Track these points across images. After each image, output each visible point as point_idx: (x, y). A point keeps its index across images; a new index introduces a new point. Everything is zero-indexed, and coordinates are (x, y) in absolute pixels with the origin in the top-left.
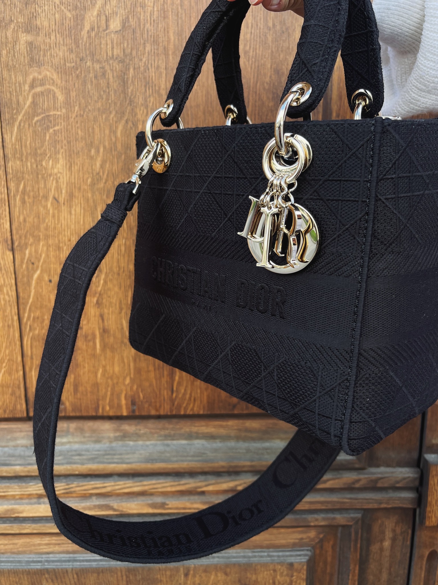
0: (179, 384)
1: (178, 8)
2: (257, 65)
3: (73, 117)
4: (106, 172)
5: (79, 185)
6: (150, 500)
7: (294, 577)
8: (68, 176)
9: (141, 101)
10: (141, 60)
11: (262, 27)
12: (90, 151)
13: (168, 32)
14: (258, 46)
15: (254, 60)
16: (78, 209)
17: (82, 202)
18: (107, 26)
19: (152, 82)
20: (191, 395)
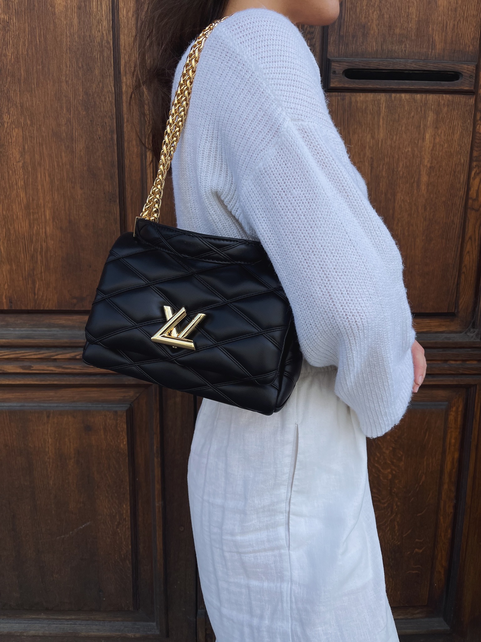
0: (39, 289)
1: (25, 56)
2: (74, 89)
6: (22, 364)
7: (118, 421)
9: (6, 110)
10: (5, 86)
11: (75, 67)
13: (20, 70)
14: (74, 78)
15: (72, 86)
19: (12, 99)
20: (46, 297)
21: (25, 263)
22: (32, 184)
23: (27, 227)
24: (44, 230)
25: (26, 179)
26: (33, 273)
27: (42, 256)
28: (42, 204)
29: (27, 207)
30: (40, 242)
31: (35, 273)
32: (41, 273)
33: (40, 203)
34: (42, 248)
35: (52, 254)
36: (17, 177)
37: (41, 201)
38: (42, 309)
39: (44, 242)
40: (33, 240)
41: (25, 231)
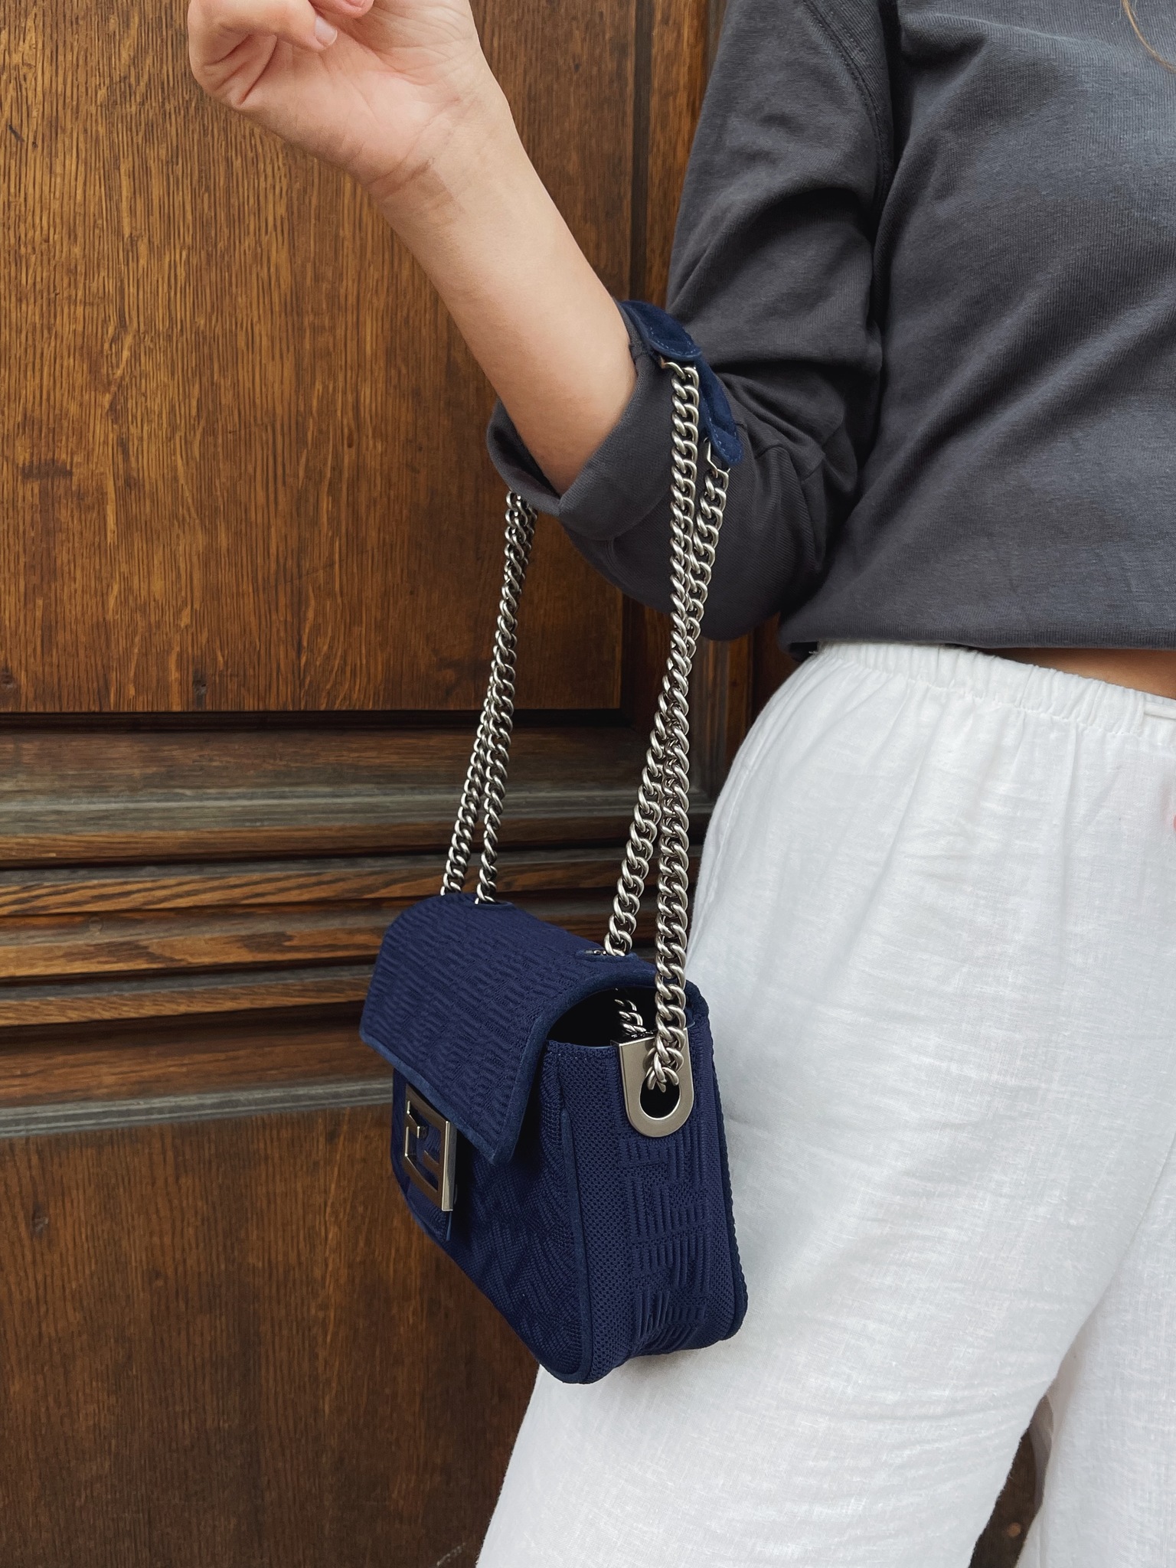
0: (316, 630)
5: (75, 103)
6: (245, 929)
8: (47, 75)
16: (71, 164)
20: (344, 658)
21: (269, 528)
22: (318, 218)
23: (286, 382)
24: (350, 398)
25: (295, 195)
26: (299, 566)
27: (336, 501)
28: (350, 297)
29: (294, 306)
30: (334, 446)
31: (306, 565)
32: (332, 565)
33: (342, 291)
34: (337, 468)
35: (376, 494)
36: (263, 184)
37: (349, 285)
38: (323, 708)
39: (350, 446)
40: (305, 435)
41: (277, 394)
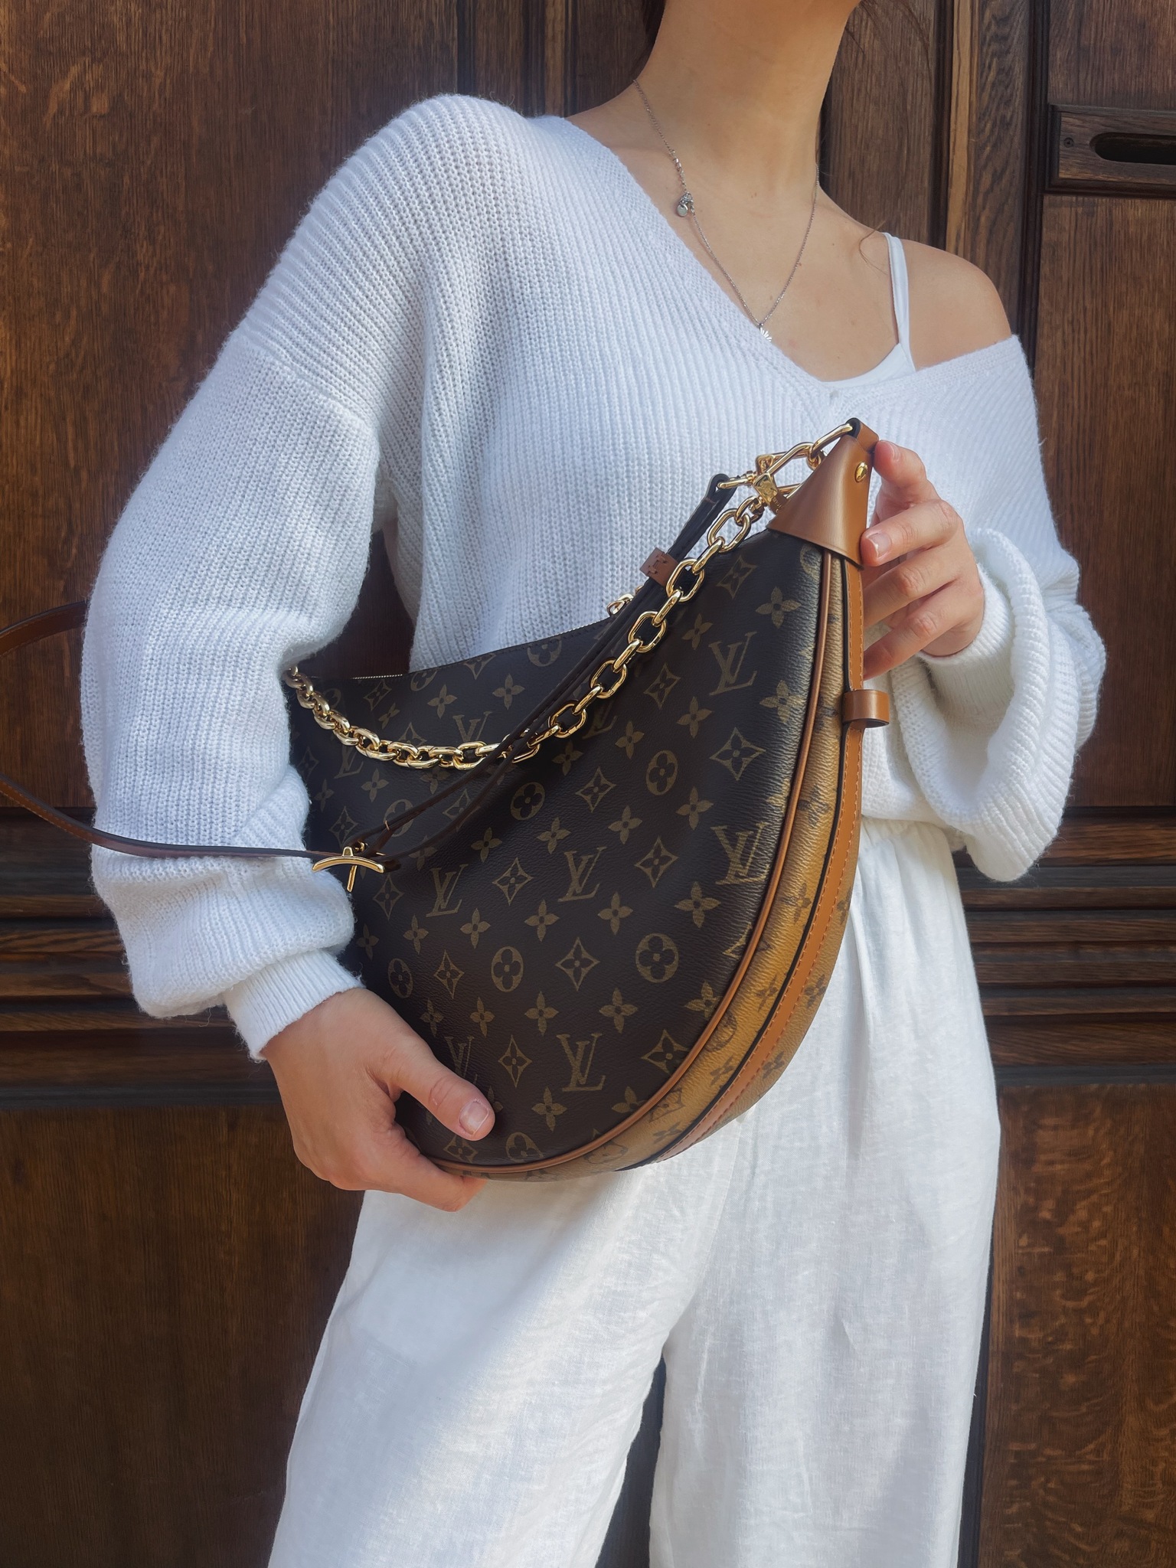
3: (25, 256)
4: (83, 353)
8: (14, 358)
12: (54, 314)
17: (39, 406)
18: (87, 107)
